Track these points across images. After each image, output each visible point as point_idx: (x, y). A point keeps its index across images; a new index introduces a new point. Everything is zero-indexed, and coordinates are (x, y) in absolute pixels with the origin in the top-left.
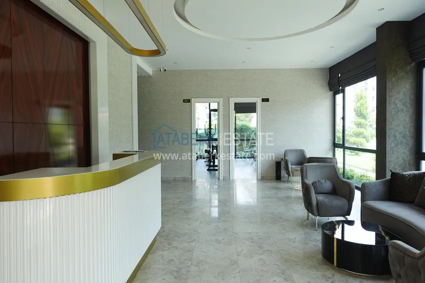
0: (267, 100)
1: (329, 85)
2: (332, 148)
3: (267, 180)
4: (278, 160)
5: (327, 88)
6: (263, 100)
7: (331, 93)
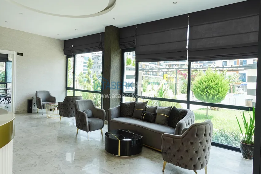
0: (22, 54)
1: (64, 51)
2: (65, 90)
3: (20, 113)
4: (29, 98)
5: (63, 53)
6: (19, 54)
7: (65, 56)
